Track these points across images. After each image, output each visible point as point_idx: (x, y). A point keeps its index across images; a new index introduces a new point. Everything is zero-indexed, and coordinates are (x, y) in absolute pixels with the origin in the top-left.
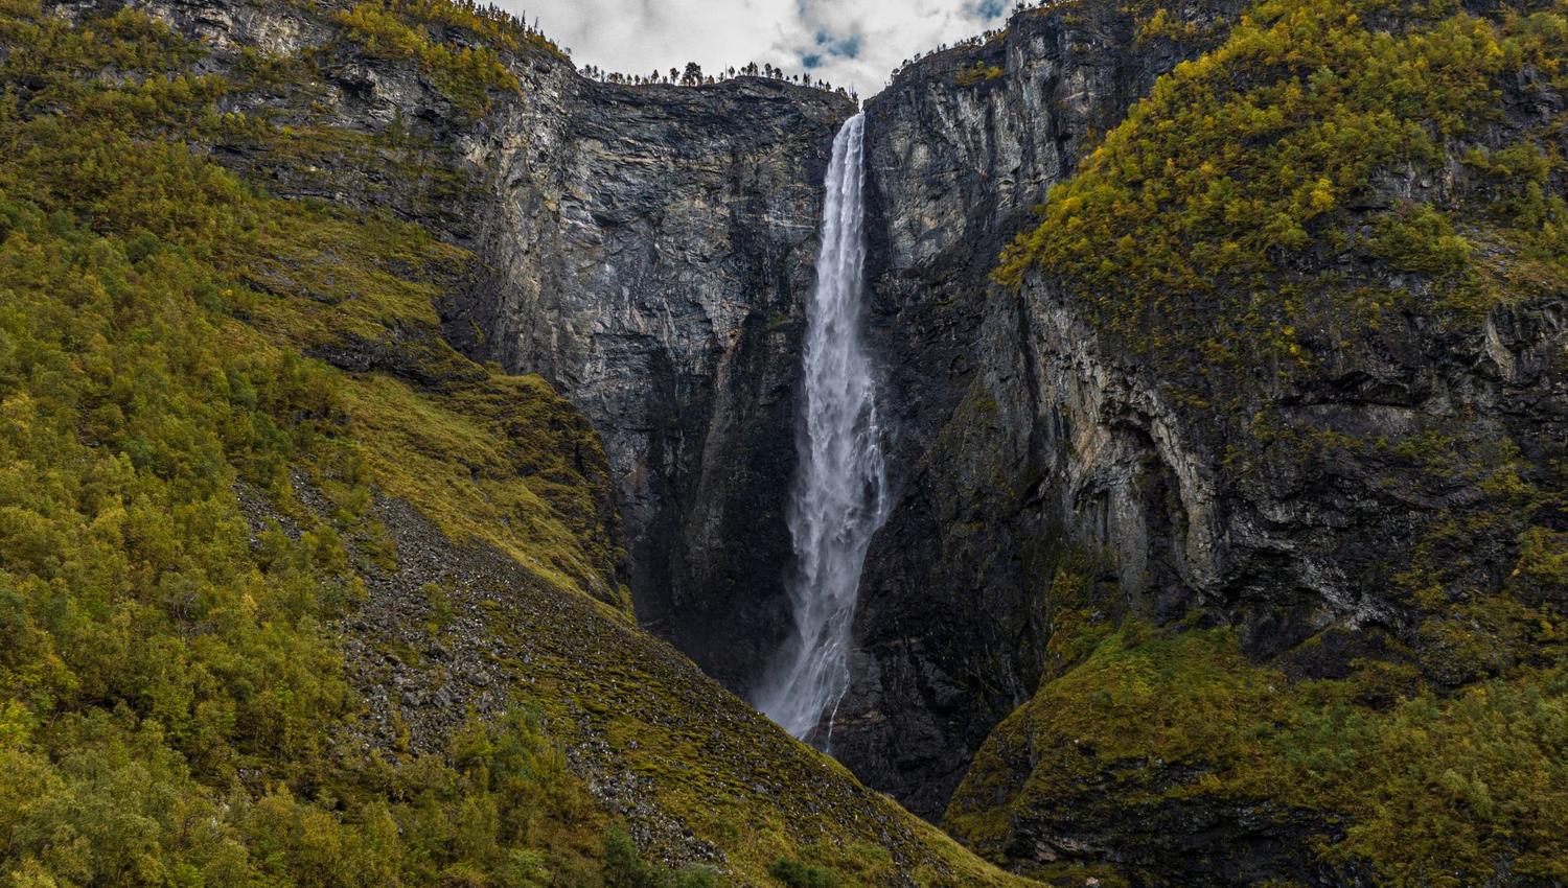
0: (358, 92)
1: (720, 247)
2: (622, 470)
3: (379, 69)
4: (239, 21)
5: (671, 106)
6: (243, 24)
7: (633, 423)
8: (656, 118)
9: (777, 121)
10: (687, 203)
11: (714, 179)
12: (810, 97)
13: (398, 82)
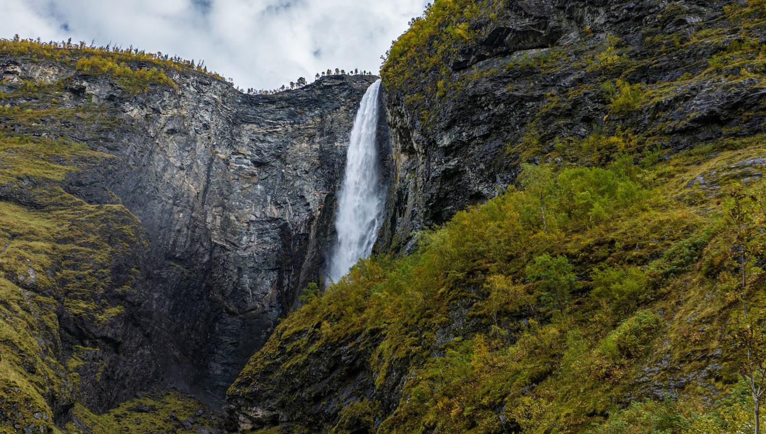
0: (79, 93)
1: (313, 164)
2: (263, 293)
3: (89, 80)
4: (25, 70)
5: (290, 100)
6: (27, 71)
7: (269, 266)
8: (282, 108)
9: (341, 95)
10: (298, 146)
11: (312, 131)
12: (358, 79)
13: (99, 85)
